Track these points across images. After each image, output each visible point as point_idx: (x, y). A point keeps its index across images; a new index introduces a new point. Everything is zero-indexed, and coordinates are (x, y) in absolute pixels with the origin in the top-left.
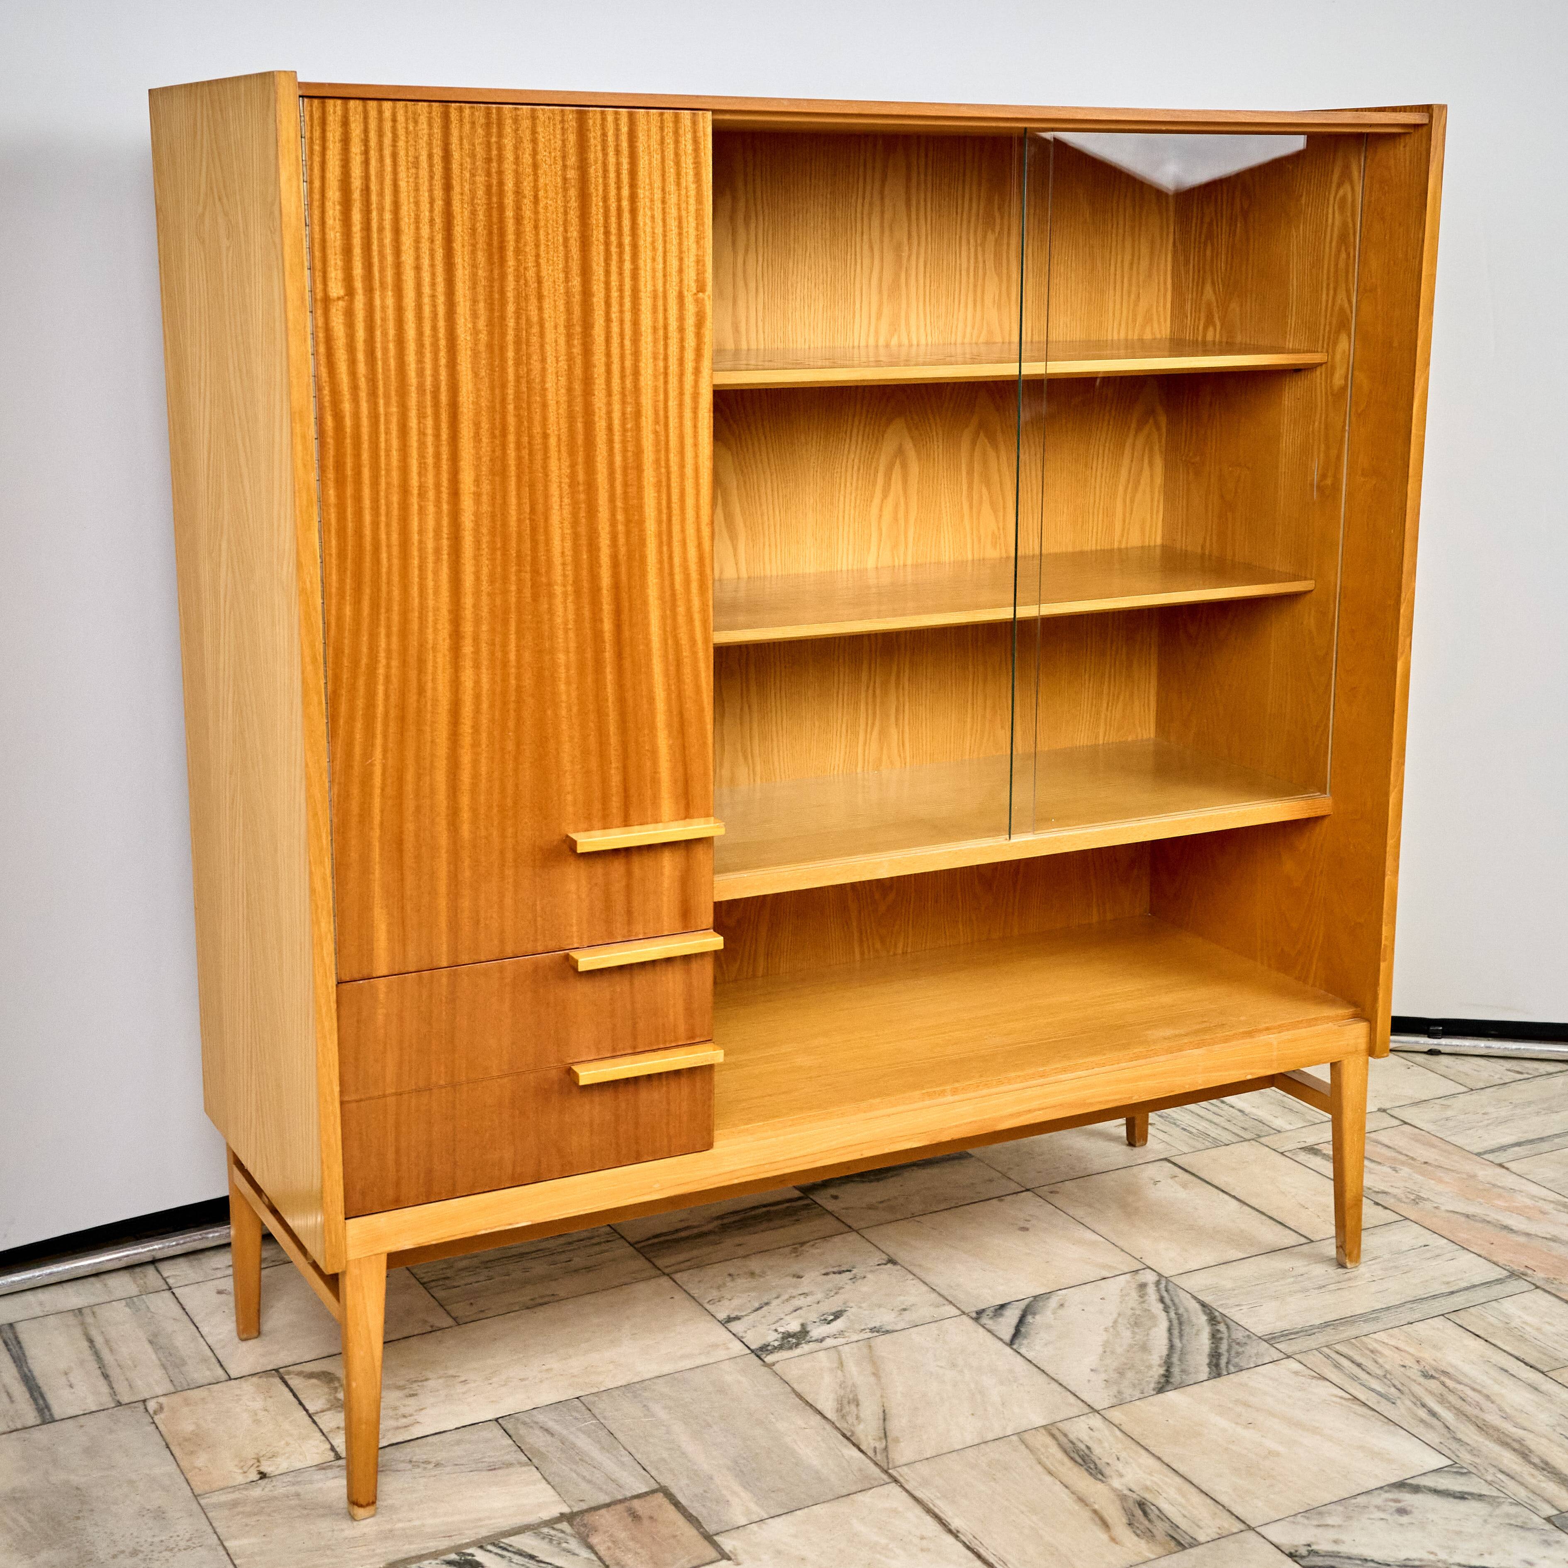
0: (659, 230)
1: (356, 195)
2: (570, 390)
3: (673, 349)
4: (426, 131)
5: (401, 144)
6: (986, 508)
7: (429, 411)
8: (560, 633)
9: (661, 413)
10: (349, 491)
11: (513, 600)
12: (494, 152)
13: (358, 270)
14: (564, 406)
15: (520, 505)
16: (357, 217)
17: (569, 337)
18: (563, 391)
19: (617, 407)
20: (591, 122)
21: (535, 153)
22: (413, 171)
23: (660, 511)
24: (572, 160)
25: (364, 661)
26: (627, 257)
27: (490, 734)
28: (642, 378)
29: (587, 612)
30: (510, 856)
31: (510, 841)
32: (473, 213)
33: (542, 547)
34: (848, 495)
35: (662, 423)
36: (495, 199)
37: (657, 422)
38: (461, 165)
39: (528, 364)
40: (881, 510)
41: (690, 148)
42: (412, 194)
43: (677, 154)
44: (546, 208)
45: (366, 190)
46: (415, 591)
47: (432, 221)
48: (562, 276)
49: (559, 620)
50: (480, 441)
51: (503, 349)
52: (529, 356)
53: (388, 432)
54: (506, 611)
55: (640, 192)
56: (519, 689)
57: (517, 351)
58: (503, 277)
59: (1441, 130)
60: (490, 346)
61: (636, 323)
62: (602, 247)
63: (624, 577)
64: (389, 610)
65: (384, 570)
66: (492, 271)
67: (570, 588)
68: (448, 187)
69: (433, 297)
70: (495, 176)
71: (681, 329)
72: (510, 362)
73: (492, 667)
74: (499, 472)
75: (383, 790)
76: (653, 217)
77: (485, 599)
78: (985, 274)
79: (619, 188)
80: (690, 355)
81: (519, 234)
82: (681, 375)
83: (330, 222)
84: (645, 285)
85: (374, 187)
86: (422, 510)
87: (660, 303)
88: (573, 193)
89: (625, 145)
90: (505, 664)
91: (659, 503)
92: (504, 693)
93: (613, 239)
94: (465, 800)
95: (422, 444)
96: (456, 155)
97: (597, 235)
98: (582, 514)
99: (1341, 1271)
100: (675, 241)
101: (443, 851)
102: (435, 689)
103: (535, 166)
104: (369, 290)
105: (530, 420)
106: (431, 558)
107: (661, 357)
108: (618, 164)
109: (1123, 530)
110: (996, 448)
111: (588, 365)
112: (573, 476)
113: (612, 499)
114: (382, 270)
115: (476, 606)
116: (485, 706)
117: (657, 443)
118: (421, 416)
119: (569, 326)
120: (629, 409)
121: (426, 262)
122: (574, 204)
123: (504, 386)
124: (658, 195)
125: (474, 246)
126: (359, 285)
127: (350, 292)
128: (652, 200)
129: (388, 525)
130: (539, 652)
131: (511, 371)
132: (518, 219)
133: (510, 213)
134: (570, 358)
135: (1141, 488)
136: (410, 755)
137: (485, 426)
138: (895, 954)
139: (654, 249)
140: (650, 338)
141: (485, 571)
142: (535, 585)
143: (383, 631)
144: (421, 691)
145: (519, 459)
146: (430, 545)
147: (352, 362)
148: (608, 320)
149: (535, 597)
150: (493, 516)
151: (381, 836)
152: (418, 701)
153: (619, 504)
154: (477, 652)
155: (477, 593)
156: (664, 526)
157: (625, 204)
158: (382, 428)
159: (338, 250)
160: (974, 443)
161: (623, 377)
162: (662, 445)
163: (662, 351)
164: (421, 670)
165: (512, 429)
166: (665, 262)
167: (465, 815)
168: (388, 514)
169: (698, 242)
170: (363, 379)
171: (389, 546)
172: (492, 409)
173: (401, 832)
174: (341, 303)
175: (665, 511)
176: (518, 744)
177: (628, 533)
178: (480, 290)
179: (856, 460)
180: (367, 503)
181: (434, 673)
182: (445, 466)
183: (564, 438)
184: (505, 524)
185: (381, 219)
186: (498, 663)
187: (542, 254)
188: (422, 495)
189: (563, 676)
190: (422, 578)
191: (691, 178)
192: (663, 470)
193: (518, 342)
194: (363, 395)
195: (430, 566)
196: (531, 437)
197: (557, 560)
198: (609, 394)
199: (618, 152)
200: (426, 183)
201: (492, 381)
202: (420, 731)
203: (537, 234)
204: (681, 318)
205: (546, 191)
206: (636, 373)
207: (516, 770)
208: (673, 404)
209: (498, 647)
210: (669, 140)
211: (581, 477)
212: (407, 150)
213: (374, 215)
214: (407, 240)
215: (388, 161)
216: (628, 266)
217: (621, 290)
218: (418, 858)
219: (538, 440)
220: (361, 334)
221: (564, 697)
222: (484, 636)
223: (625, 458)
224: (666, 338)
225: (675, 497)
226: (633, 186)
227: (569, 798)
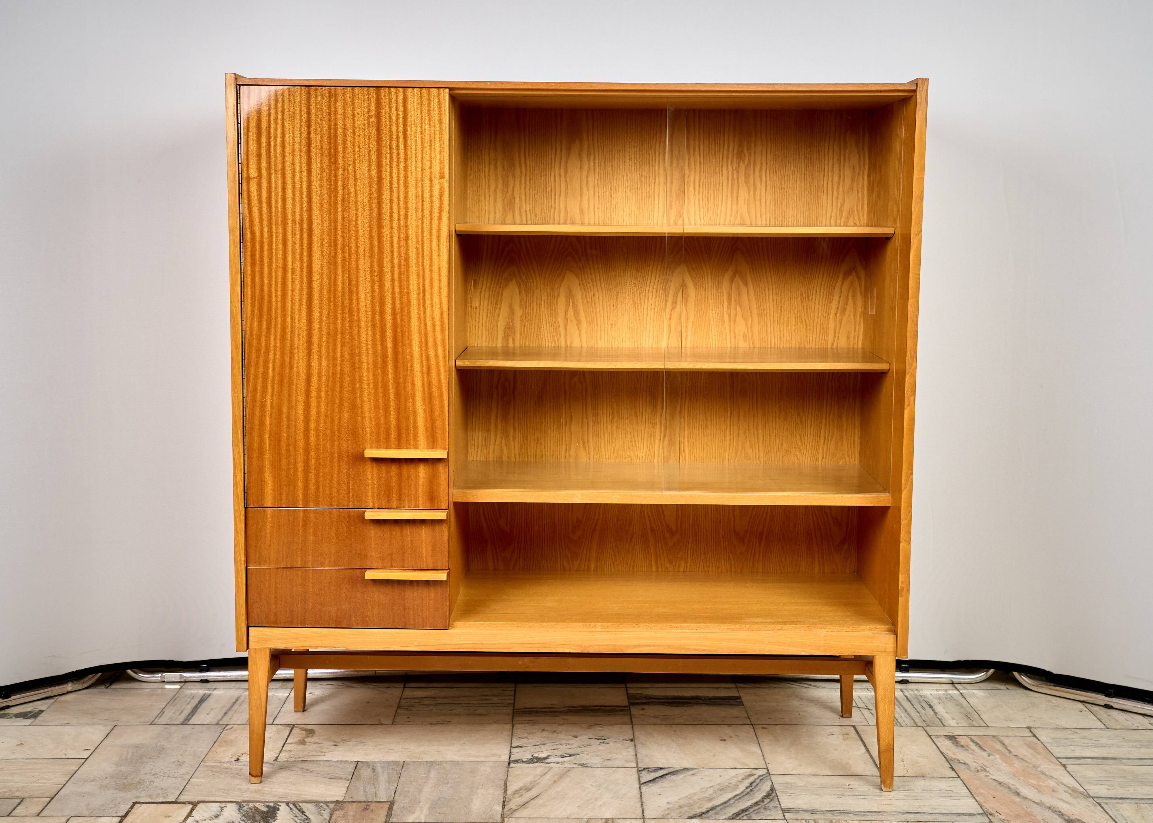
0: (419, 147)
1: (264, 130)
2: (370, 225)
3: (427, 207)
4: (299, 100)
5: (286, 106)
6: (739, 317)
7: (298, 232)
8: (364, 346)
9: (420, 239)
10: (257, 268)
11: (339, 327)
12: (333, 109)
13: (264, 164)
14: (368, 233)
15: (343, 280)
16: (264, 140)
17: (370, 199)
18: (367, 225)
19: (395, 234)
20: (383, 95)
21: (353, 110)
22: (292, 118)
23: (419, 288)
24: (373, 113)
25: (263, 350)
26: (402, 160)
27: (326, 392)
28: (409, 221)
29: (378, 337)
30: (336, 456)
31: (336, 448)
32: (322, 138)
33: (355, 302)
34: (650, 306)
35: (420, 243)
36: (333, 132)
37: (417, 243)
38: (316, 115)
39: (349, 211)
40: (671, 315)
41: (436, 107)
42: (291, 129)
43: (429, 110)
44: (359, 136)
45: (269, 127)
46: (289, 319)
47: (301, 142)
48: (367, 169)
49: (363, 339)
50: (323, 248)
51: (336, 203)
52: (349, 208)
53: (277, 241)
54: (335, 332)
55: (409, 129)
56: (342, 371)
57: (343, 205)
58: (336, 169)
59: (924, 93)
60: (329, 202)
61: (406, 193)
62: (388, 155)
63: (399, 321)
64: (276, 327)
65: (274, 307)
66: (330, 166)
67: (369, 324)
68: (309, 126)
69: (301, 178)
70: (333, 120)
71: (431, 197)
72: (339, 210)
73: (328, 360)
74: (333, 263)
75: (271, 414)
76: (416, 141)
77: (324, 326)
78: (738, 186)
79: (398, 127)
80: (436, 211)
81: (344, 149)
82: (431, 220)
83: (251, 142)
84: (412, 174)
85: (273, 126)
86: (293, 280)
87: (420, 183)
88: (373, 129)
89: (401, 105)
90: (335, 359)
91: (418, 284)
92: (334, 374)
93: (394, 151)
94: (313, 425)
95: (294, 248)
96: (313, 111)
97: (386, 149)
98: (376, 287)
99: (879, 791)
100: (428, 153)
101: (301, 449)
102: (298, 368)
103: (354, 116)
104: (269, 174)
105: (350, 239)
106: (297, 304)
107: (420, 210)
108: (397, 115)
109: (835, 337)
110: (746, 284)
111: (380, 213)
112: (372, 267)
113: (393, 280)
114: (275, 165)
115: (320, 328)
116: (324, 379)
117: (417, 253)
118: (294, 234)
119: (370, 193)
120: (402, 236)
121: (297, 162)
122: (374, 134)
123: (336, 221)
124: (419, 130)
125: (322, 154)
126: (264, 172)
127: (260, 175)
128: (415, 133)
129: (276, 286)
130: (352, 355)
131: (340, 214)
132: (345, 142)
133: (340, 139)
134: (371, 209)
135: (847, 313)
136: (285, 398)
137: (326, 240)
138: (678, 571)
139: (416, 156)
140: (414, 201)
141: (325, 312)
142: (351, 321)
143: (272, 337)
144: (291, 368)
145: (343, 257)
146: (297, 297)
147: (260, 208)
148: (391, 191)
149: (351, 327)
150: (329, 284)
151: (270, 437)
152: (290, 373)
153: (396, 283)
154: (320, 351)
155: (321, 322)
156: (421, 295)
157: (401, 134)
158: (274, 239)
159: (255, 155)
160: (732, 281)
161: (399, 220)
162: (420, 255)
163: (420, 207)
164: (291, 357)
165: (340, 243)
166: (422, 163)
167: (313, 432)
168: (276, 280)
169: (440, 153)
170: (265, 216)
171: (276, 296)
172: (329, 233)
173: (280, 437)
174: (255, 179)
175: (421, 288)
176: (341, 399)
177: (401, 298)
178: (324, 174)
179: (655, 286)
180: (266, 275)
181: (298, 360)
182: (305, 259)
183: (367, 248)
184: (335, 289)
185: (276, 141)
186: (331, 358)
187: (357, 158)
188: (293, 273)
189: (365, 368)
190: (293, 313)
191: (437, 121)
192: (421, 267)
193: (343, 200)
194: (265, 223)
195: (297, 307)
196: (350, 247)
197: (363, 310)
198: (392, 228)
199: (397, 109)
200: (298, 124)
201: (330, 219)
202: (290, 388)
203: (354, 148)
204: (431, 191)
205: (359, 128)
206: (406, 218)
207: (340, 412)
208: (426, 234)
209: (331, 350)
210: (425, 103)
211: (376, 268)
212: (289, 109)
213: (272, 139)
214: (288, 151)
215: (280, 114)
216: (402, 164)
217: (398, 176)
218: (288, 450)
219: (353, 248)
220: (265, 194)
221: (365, 378)
222: (324, 344)
223: (400, 260)
224: (423, 201)
225: (427, 282)
226: (405, 125)
227: (368, 430)
